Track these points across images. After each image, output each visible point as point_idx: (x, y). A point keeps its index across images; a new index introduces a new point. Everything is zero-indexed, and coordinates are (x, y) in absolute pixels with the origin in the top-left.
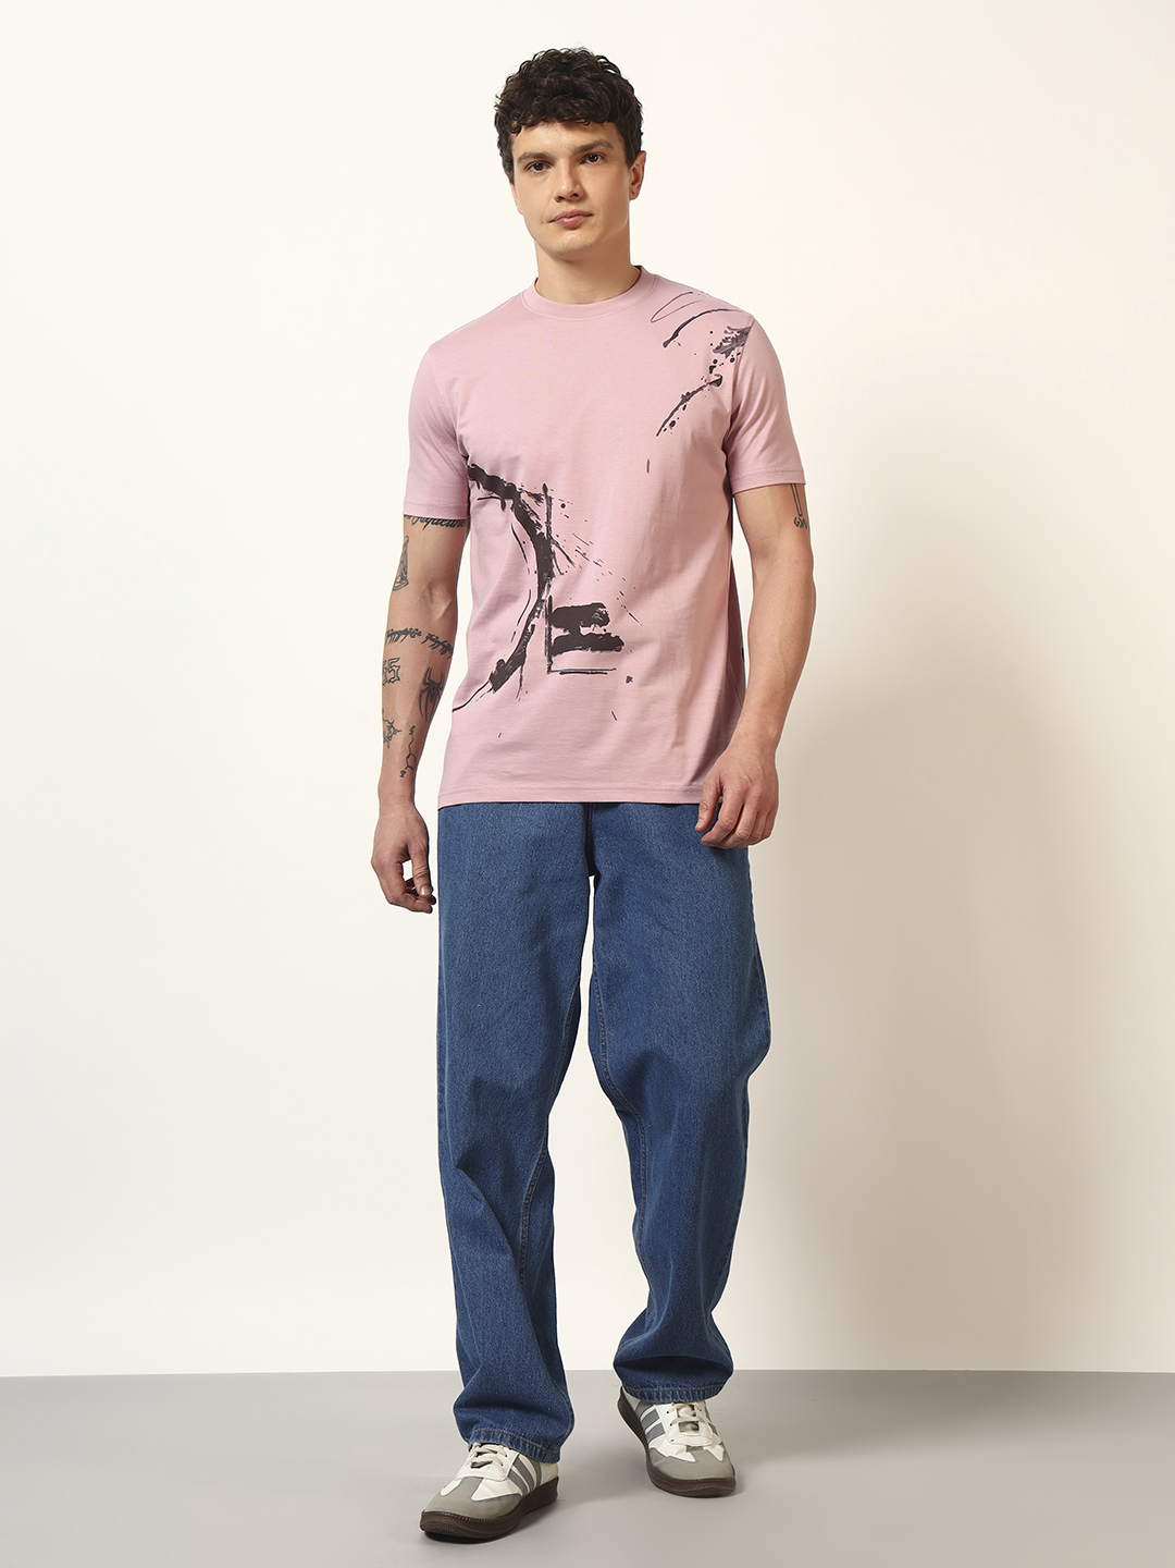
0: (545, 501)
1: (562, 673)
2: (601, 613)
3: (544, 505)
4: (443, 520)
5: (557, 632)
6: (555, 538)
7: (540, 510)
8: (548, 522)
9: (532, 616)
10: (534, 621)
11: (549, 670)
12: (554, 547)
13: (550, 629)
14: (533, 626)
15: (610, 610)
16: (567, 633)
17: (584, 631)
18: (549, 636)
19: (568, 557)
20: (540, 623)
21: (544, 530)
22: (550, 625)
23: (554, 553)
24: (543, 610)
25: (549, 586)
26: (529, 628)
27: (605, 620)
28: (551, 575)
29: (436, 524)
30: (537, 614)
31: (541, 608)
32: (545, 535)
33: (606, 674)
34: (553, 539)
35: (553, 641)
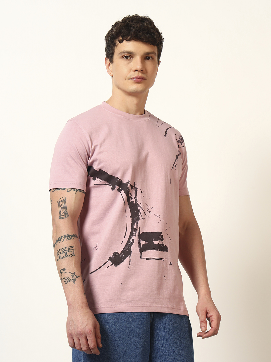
0: (134, 189)
1: (147, 259)
2: (161, 236)
3: (134, 191)
5: (143, 242)
6: (139, 204)
8: (136, 198)
9: (131, 235)
10: (133, 237)
11: (141, 258)
12: (139, 208)
13: (140, 241)
14: (133, 240)
15: (164, 235)
16: (147, 243)
17: (156, 242)
18: (140, 244)
19: (145, 213)
20: (135, 238)
21: (134, 200)
22: (140, 239)
23: (139, 210)
25: (137, 223)
26: (131, 240)
28: (138, 219)
29: (80, 191)
30: (134, 235)
31: (136, 232)
32: (134, 202)
33: (163, 260)
34: (138, 204)
35: (141, 246)
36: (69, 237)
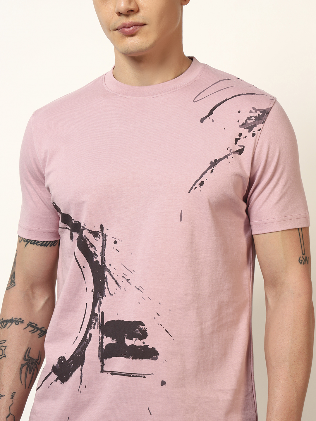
0: (101, 237)
1: (113, 374)
2: (141, 329)
3: (100, 240)
4: (38, 242)
5: (107, 341)
6: (108, 266)
7: (98, 243)
8: (103, 254)
9: (89, 326)
10: (91, 331)
11: (102, 370)
12: (107, 274)
13: (102, 338)
14: (91, 335)
15: (148, 327)
16: (115, 342)
17: (129, 342)
18: (101, 343)
19: (116, 282)
20: (95, 332)
21: (99, 259)
22: (102, 334)
23: (106, 278)
24: (98, 323)
25: (100, 303)
26: (88, 336)
27: (144, 335)
28: (103, 295)
30: (93, 325)
31: (96, 321)
32: (100, 263)
33: (145, 377)
34: (106, 266)
35: (104, 347)
36: (3, 324)
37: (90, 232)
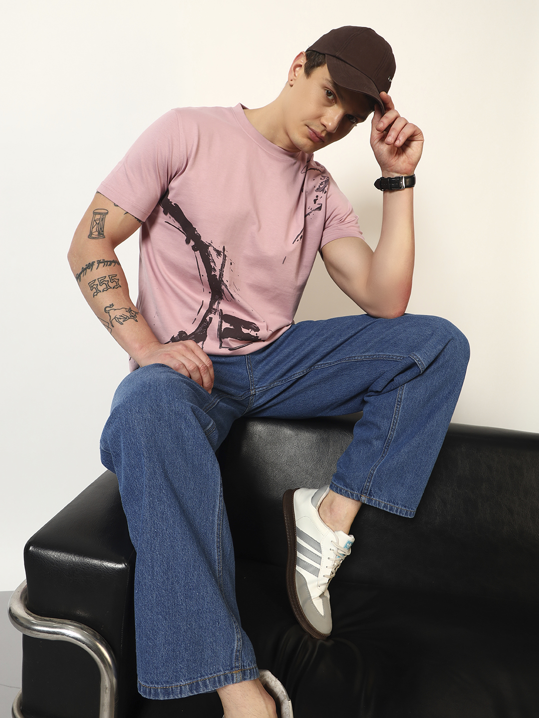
0: (222, 256)
1: (230, 349)
2: (254, 326)
3: (221, 259)
5: (225, 325)
6: (225, 282)
7: (218, 261)
8: (221, 270)
11: (221, 347)
12: (223, 287)
13: (221, 322)
16: (233, 328)
17: (245, 331)
18: (221, 326)
19: (231, 295)
20: (216, 319)
21: (217, 273)
22: (222, 319)
25: (219, 304)
28: (221, 298)
30: (213, 313)
31: (216, 311)
32: (218, 277)
34: (223, 282)
35: (222, 330)
37: (215, 249)
